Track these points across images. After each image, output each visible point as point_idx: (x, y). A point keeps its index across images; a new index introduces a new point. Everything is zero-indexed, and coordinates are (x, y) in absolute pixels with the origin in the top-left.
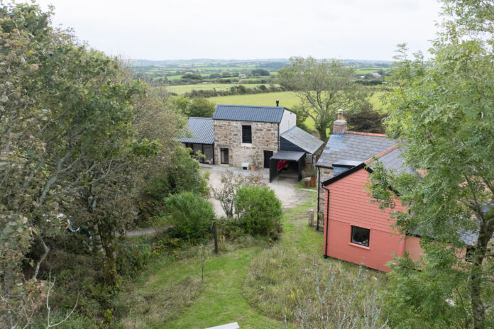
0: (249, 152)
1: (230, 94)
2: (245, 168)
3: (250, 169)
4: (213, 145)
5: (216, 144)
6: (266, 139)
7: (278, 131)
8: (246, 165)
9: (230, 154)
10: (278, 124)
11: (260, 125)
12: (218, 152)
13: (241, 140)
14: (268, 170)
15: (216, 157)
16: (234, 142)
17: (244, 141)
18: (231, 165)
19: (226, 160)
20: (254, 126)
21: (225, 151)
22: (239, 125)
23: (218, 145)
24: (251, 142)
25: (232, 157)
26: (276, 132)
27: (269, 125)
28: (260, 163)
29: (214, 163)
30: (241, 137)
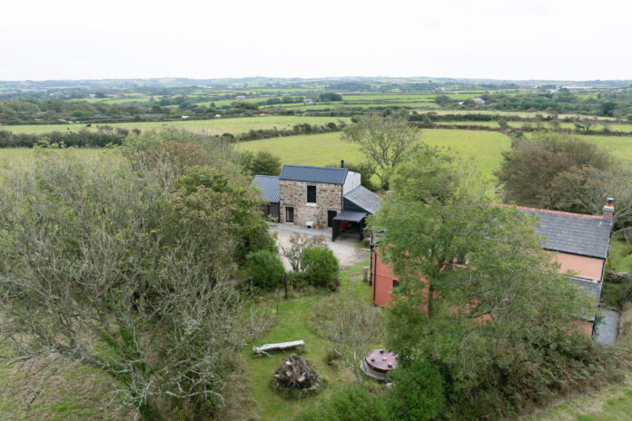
0: (312, 212)
1: (293, 134)
2: (309, 227)
3: (314, 228)
4: (279, 203)
5: (282, 202)
6: (330, 199)
7: (342, 191)
8: (310, 224)
9: (295, 212)
10: (342, 186)
11: (324, 186)
12: (283, 211)
13: (306, 200)
14: (331, 229)
15: (282, 216)
16: (299, 201)
17: (308, 201)
18: (296, 224)
19: (291, 218)
20: (318, 186)
21: (290, 210)
22: (305, 185)
23: (284, 204)
24: (315, 202)
25: (296, 215)
26: (340, 193)
27: (333, 186)
28: (324, 222)
29: (279, 221)
30: (306, 197)
